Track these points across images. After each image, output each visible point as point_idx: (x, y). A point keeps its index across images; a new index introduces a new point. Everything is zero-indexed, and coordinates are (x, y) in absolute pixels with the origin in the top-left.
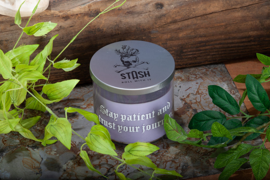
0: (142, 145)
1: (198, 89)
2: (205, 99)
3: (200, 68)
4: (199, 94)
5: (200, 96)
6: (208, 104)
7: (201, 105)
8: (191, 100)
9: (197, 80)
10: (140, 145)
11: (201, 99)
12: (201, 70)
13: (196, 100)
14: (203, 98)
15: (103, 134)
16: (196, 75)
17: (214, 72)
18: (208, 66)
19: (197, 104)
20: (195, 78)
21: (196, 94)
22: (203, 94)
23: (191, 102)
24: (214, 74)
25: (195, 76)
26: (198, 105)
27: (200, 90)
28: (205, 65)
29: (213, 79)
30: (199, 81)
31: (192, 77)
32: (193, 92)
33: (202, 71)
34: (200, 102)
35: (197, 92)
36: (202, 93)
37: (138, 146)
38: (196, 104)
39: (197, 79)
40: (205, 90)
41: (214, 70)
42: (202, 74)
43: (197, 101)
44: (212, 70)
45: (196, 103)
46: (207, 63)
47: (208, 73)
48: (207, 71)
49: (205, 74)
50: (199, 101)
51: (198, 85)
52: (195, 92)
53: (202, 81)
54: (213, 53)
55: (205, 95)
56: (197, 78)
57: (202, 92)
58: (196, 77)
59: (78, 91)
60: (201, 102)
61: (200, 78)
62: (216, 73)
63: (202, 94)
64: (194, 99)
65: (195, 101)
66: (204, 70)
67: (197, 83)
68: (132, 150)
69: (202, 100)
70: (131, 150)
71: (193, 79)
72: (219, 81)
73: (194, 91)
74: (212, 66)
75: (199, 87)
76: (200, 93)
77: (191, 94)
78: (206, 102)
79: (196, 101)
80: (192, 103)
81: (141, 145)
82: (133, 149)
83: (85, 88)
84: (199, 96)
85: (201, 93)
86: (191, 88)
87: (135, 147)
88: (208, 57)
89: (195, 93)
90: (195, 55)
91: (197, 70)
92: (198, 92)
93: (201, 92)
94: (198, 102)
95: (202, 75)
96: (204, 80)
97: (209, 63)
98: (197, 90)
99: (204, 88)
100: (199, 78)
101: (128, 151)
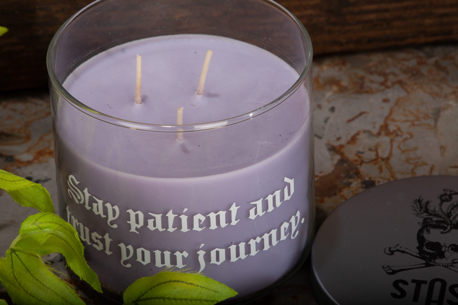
0: (178, 281)
1: (387, 118)
2: (403, 152)
3: (401, 55)
4: (388, 133)
5: (392, 141)
6: (412, 166)
7: (390, 169)
8: (362, 153)
9: (387, 90)
10: (170, 281)
11: (391, 151)
12: (405, 59)
13: (375, 153)
14: (399, 147)
15: (63, 242)
16: (385, 75)
17: (444, 69)
18: (427, 49)
19: (378, 166)
20: (382, 84)
21: (379, 134)
22: (399, 133)
23: (360, 157)
24: (442, 74)
25: (381, 79)
26: (381, 169)
27: (393, 120)
28: (418, 46)
29: (436, 89)
30: (394, 94)
31: (372, 82)
32: (369, 127)
33: (406, 63)
34: (388, 159)
35: (382, 127)
36: (397, 133)
37: (165, 283)
38: (375, 164)
39: (388, 87)
40: (409, 123)
41: (444, 63)
42: (405, 72)
43: (380, 154)
44: (437, 62)
45: (375, 161)
46: (422, 39)
47: (424, 70)
48: (419, 63)
49: (415, 74)
50: (385, 155)
51: (387, 107)
52: (378, 126)
53: (403, 94)
54: (441, 11)
55: (405, 139)
56: (389, 84)
57: (399, 129)
58: (386, 81)
59: (14, 110)
60: (393, 161)
61: (397, 86)
62: (447, 73)
63: (397, 135)
64: (370, 149)
65: (373, 155)
66: (412, 63)
67: (386, 101)
68: (144, 297)
69: (396, 151)
70: (142, 298)
71: (374, 86)
72: (453, 96)
73: (374, 123)
74: (439, 50)
75: (391, 112)
76: (391, 131)
77: (365, 132)
78: (408, 161)
79: (377, 155)
80: (362, 162)
81: (175, 281)
82: (148, 295)
83: (40, 102)
84: (387, 139)
85: (394, 132)
86: (364, 116)
87: (158, 285)
88: (428, 21)
89: (375, 131)
90: (387, 15)
91: (389, 60)
92: (385, 128)
93: (395, 128)
94: (383, 159)
95: (403, 77)
96: (408, 92)
97: (431, 39)
98: (381, 122)
99: (406, 116)
100: (394, 84)
101: (133, 302)
